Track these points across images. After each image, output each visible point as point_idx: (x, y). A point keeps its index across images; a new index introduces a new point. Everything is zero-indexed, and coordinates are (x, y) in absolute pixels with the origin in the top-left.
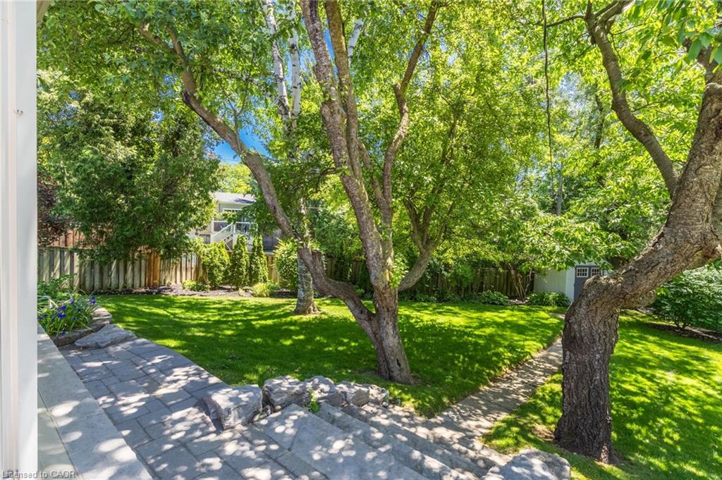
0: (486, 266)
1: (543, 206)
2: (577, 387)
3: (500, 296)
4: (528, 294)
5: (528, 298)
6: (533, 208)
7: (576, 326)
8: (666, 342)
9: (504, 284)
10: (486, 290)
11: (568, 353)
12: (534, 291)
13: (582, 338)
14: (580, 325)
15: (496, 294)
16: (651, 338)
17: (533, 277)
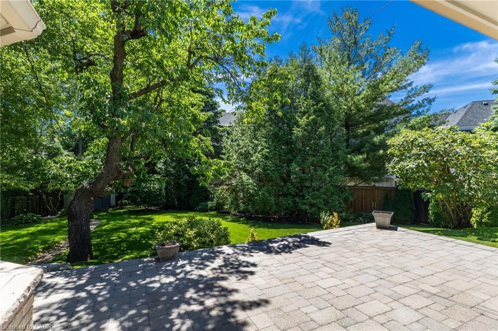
0: (17, 195)
1: (67, 147)
2: (75, 236)
3: (33, 216)
4: (59, 210)
5: (59, 213)
6: (58, 149)
7: (73, 210)
8: (139, 217)
9: (36, 207)
10: (18, 214)
11: (70, 222)
12: (64, 207)
13: (76, 214)
14: (75, 208)
15: (29, 215)
16: (132, 217)
17: (62, 197)
